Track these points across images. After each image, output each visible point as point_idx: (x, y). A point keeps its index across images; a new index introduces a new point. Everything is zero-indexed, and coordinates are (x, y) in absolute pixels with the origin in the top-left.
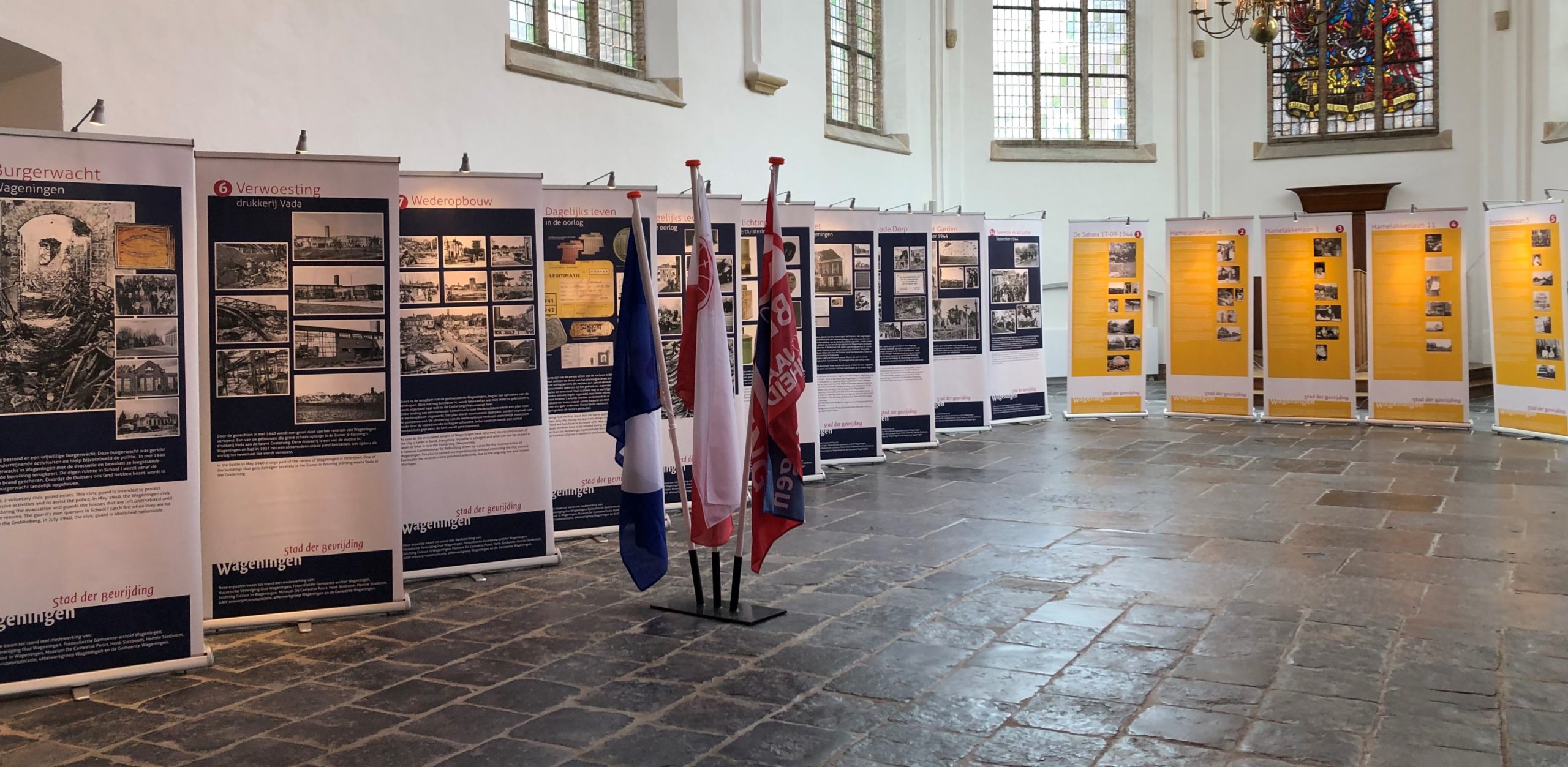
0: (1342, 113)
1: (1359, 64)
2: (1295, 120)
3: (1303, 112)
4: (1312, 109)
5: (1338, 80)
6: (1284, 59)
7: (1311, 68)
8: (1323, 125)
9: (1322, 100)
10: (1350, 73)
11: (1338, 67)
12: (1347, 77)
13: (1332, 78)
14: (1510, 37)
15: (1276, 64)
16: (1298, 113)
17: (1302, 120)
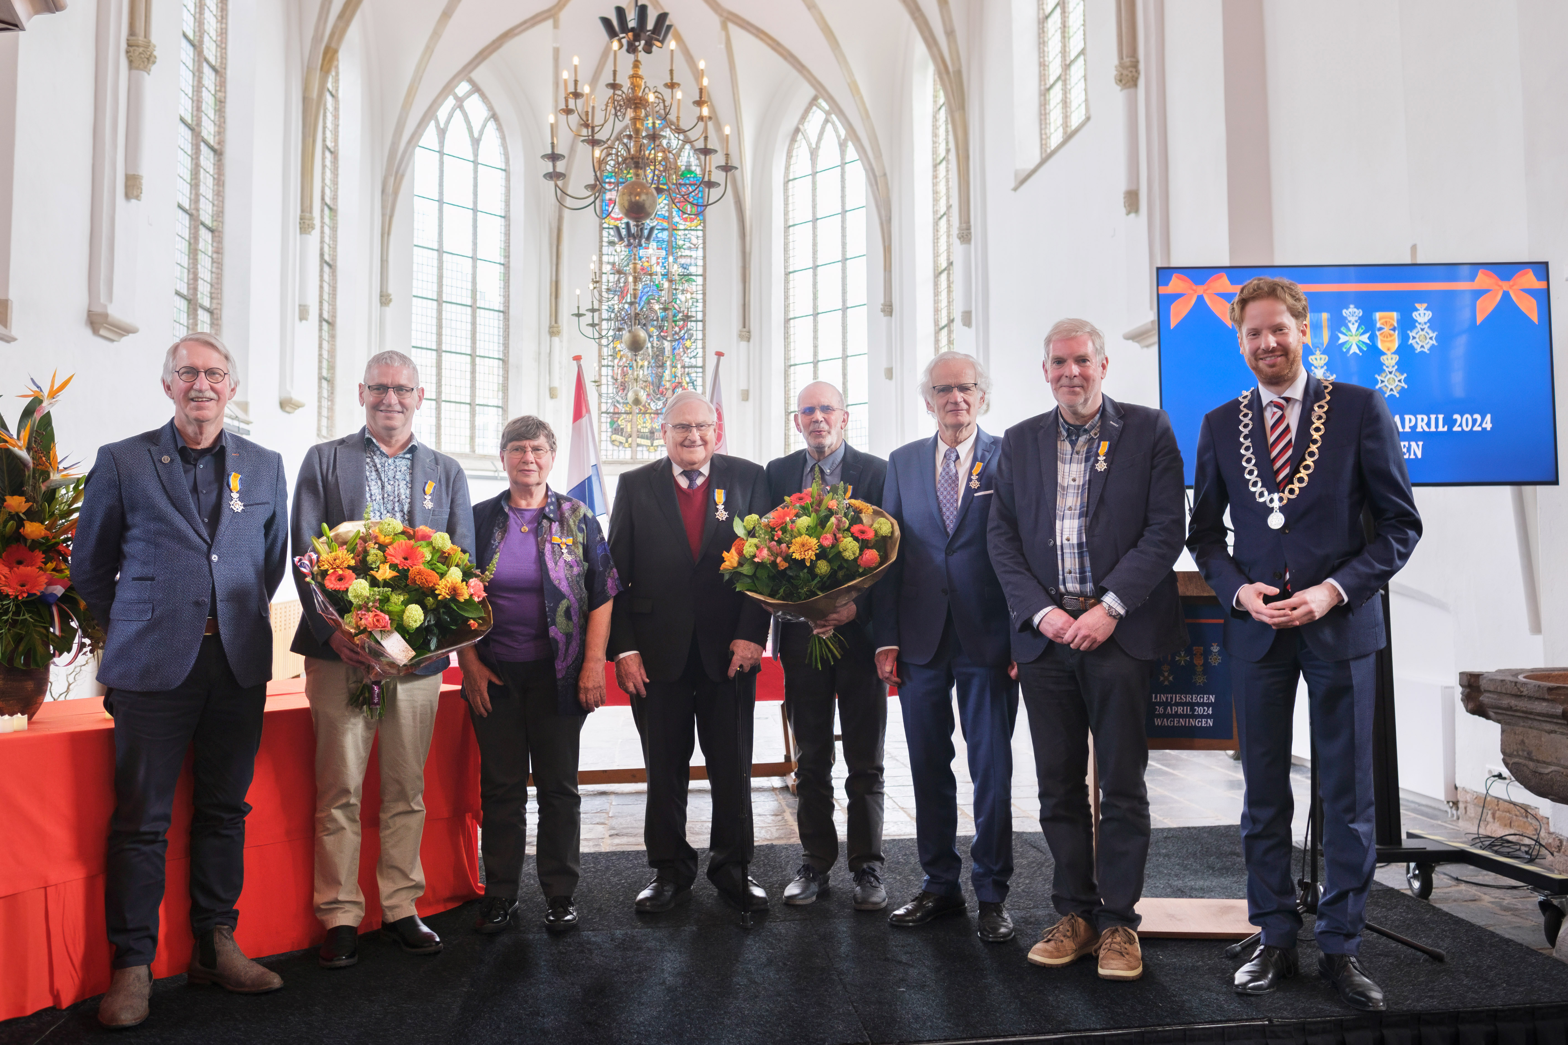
0: (647, 446)
1: (657, 413)
2: (616, 448)
3: (621, 443)
4: (627, 442)
5: (644, 423)
6: (609, 405)
7: (626, 413)
8: (634, 453)
9: (634, 435)
10: (652, 419)
11: (644, 413)
12: (650, 421)
13: (641, 421)
14: (750, 404)
15: (604, 409)
16: (617, 444)
17: (621, 448)
